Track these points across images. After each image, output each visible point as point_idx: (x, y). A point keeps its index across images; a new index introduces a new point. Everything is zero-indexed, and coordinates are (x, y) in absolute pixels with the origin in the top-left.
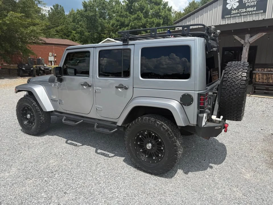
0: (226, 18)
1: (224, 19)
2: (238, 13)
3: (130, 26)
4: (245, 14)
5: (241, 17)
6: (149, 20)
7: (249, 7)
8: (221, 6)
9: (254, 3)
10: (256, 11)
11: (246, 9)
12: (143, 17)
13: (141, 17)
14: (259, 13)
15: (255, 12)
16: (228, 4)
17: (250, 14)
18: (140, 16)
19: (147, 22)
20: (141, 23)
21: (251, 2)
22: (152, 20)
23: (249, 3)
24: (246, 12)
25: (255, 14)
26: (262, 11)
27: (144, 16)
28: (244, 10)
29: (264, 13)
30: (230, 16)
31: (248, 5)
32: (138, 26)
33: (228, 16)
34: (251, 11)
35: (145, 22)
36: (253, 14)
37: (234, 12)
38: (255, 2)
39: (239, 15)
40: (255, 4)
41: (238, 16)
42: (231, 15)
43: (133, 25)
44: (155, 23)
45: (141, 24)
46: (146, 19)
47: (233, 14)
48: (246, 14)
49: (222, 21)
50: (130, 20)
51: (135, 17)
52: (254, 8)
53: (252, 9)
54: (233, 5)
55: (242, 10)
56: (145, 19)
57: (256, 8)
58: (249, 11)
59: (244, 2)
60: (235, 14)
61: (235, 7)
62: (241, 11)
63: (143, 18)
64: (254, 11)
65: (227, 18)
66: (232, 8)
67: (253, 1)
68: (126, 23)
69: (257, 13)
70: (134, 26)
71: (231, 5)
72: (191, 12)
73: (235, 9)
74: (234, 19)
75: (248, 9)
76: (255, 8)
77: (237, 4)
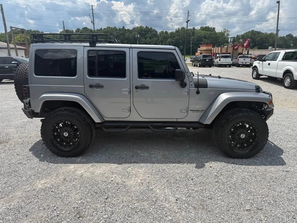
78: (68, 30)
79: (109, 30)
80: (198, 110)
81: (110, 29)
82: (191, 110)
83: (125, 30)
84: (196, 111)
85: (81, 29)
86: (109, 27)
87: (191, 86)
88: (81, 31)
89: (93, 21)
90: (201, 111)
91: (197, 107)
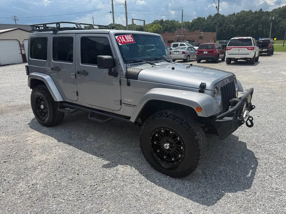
78: (201, 18)
79: (243, 15)
80: (130, 105)
81: (244, 13)
82: (124, 104)
83: (263, 12)
84: (128, 105)
85: (213, 16)
86: (244, 11)
87: (122, 76)
88: (213, 17)
89: (218, 7)
90: (134, 105)
91: (129, 101)
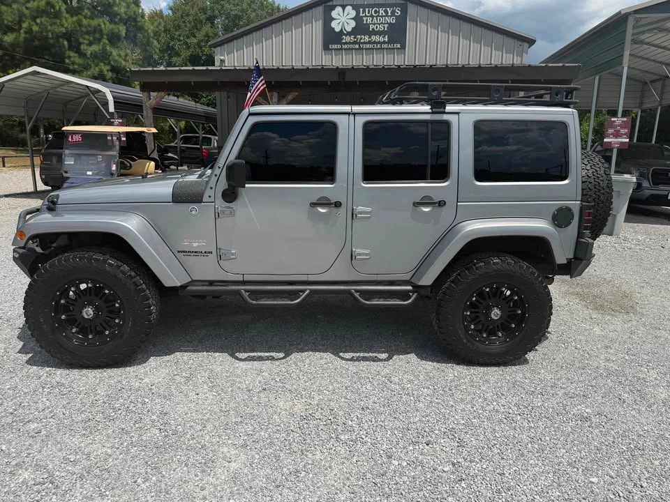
0: (332, 49)
1: (327, 51)
2: (355, 43)
3: (26, 33)
4: (368, 46)
5: (361, 51)
6: (85, 22)
7: (375, 33)
8: (321, 21)
9: (384, 28)
10: (388, 43)
11: (370, 37)
12: (65, 11)
13: (60, 9)
14: (394, 49)
15: (386, 46)
16: (334, 19)
17: (379, 49)
18: (57, 8)
19: (80, 25)
20: (62, 26)
21: (379, 24)
22: (95, 22)
23: (374, 24)
24: (369, 42)
25: (386, 49)
26: (399, 46)
27: (66, 9)
28: (367, 38)
29: (403, 50)
30: (339, 46)
31: (373, 29)
32: (54, 36)
33: (335, 46)
34: (379, 42)
35: (75, 27)
36: (383, 49)
37: (347, 39)
38: (386, 26)
39: (357, 46)
40: (386, 29)
41: (356, 49)
42: (342, 44)
43: (35, 28)
44: (105, 32)
45: (63, 30)
46: (75, 18)
47: (346, 43)
48: (371, 46)
49: (325, 54)
50: (21, 15)
51: (38, 7)
52: (383, 37)
53: (381, 39)
54: (345, 23)
55: (363, 36)
56: (72, 16)
57: (388, 38)
58: (375, 42)
59: (365, 22)
60: (350, 43)
61: (349, 29)
62: (361, 39)
63: (65, 14)
64: (384, 42)
65: (335, 49)
66: (342, 29)
67: (382, 23)
68: (6, 22)
69: (390, 49)
70: (41, 32)
71: (341, 24)
72: (252, 26)
73: (349, 34)
74: (349, 54)
75: (374, 38)
76: (387, 36)
77: (353, 24)
